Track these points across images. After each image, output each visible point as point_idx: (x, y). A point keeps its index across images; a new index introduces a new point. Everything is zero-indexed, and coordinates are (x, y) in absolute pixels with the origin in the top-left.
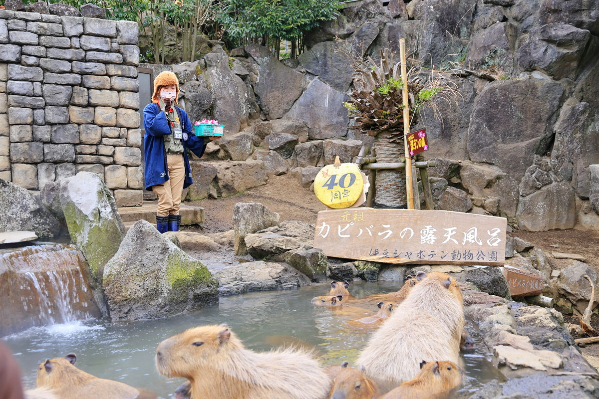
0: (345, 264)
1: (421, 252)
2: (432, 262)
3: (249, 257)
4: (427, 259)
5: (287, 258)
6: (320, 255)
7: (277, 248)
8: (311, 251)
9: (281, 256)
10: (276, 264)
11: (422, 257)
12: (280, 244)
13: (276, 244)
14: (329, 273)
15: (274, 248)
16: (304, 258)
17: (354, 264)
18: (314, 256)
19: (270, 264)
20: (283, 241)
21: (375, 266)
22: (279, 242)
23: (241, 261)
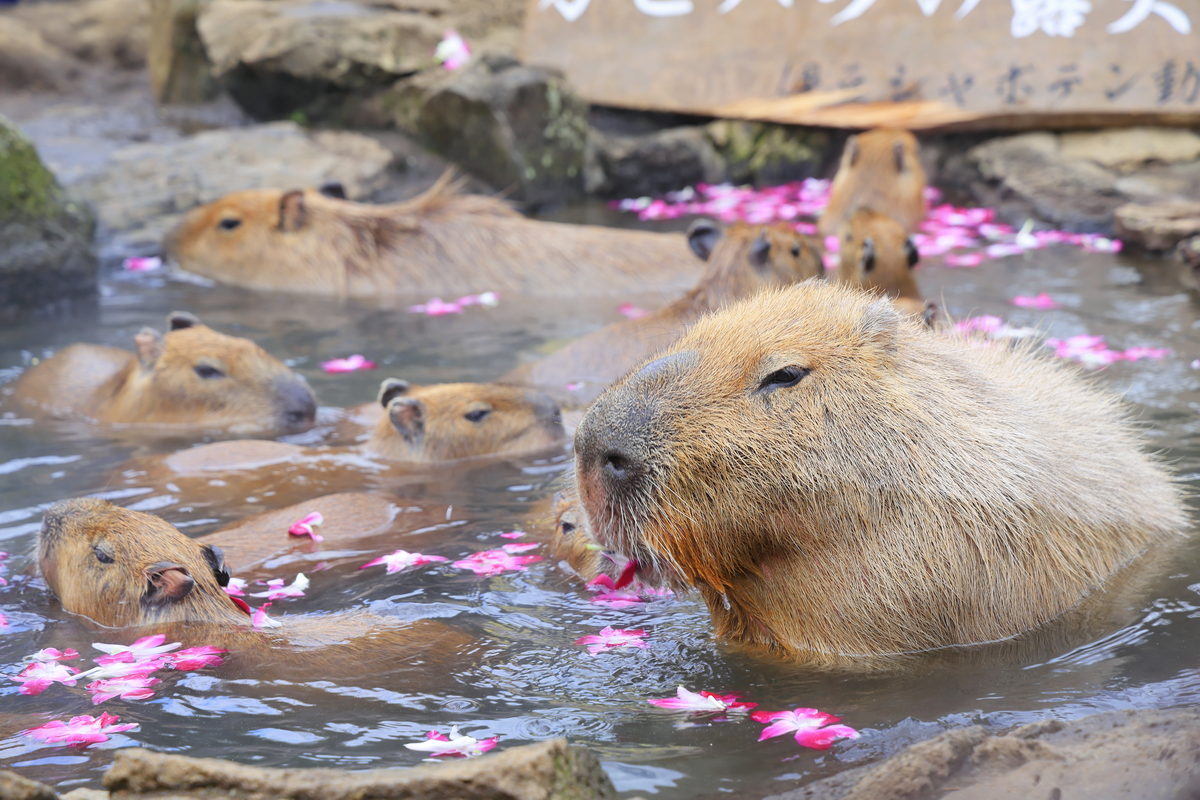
0: (668, 137)
1: (1014, 74)
2: (1062, 116)
3: (226, 108)
4: (1042, 102)
5: (406, 111)
6: (554, 98)
7: (358, 68)
8: (513, 79)
9: (376, 104)
10: (356, 142)
11: (1020, 93)
12: (372, 47)
13: (352, 46)
14: (596, 177)
15: (343, 67)
16: (480, 109)
17: (710, 138)
18: (530, 99)
19: (328, 138)
20: (381, 35)
21: (803, 142)
22: (365, 37)
23: (189, 129)
